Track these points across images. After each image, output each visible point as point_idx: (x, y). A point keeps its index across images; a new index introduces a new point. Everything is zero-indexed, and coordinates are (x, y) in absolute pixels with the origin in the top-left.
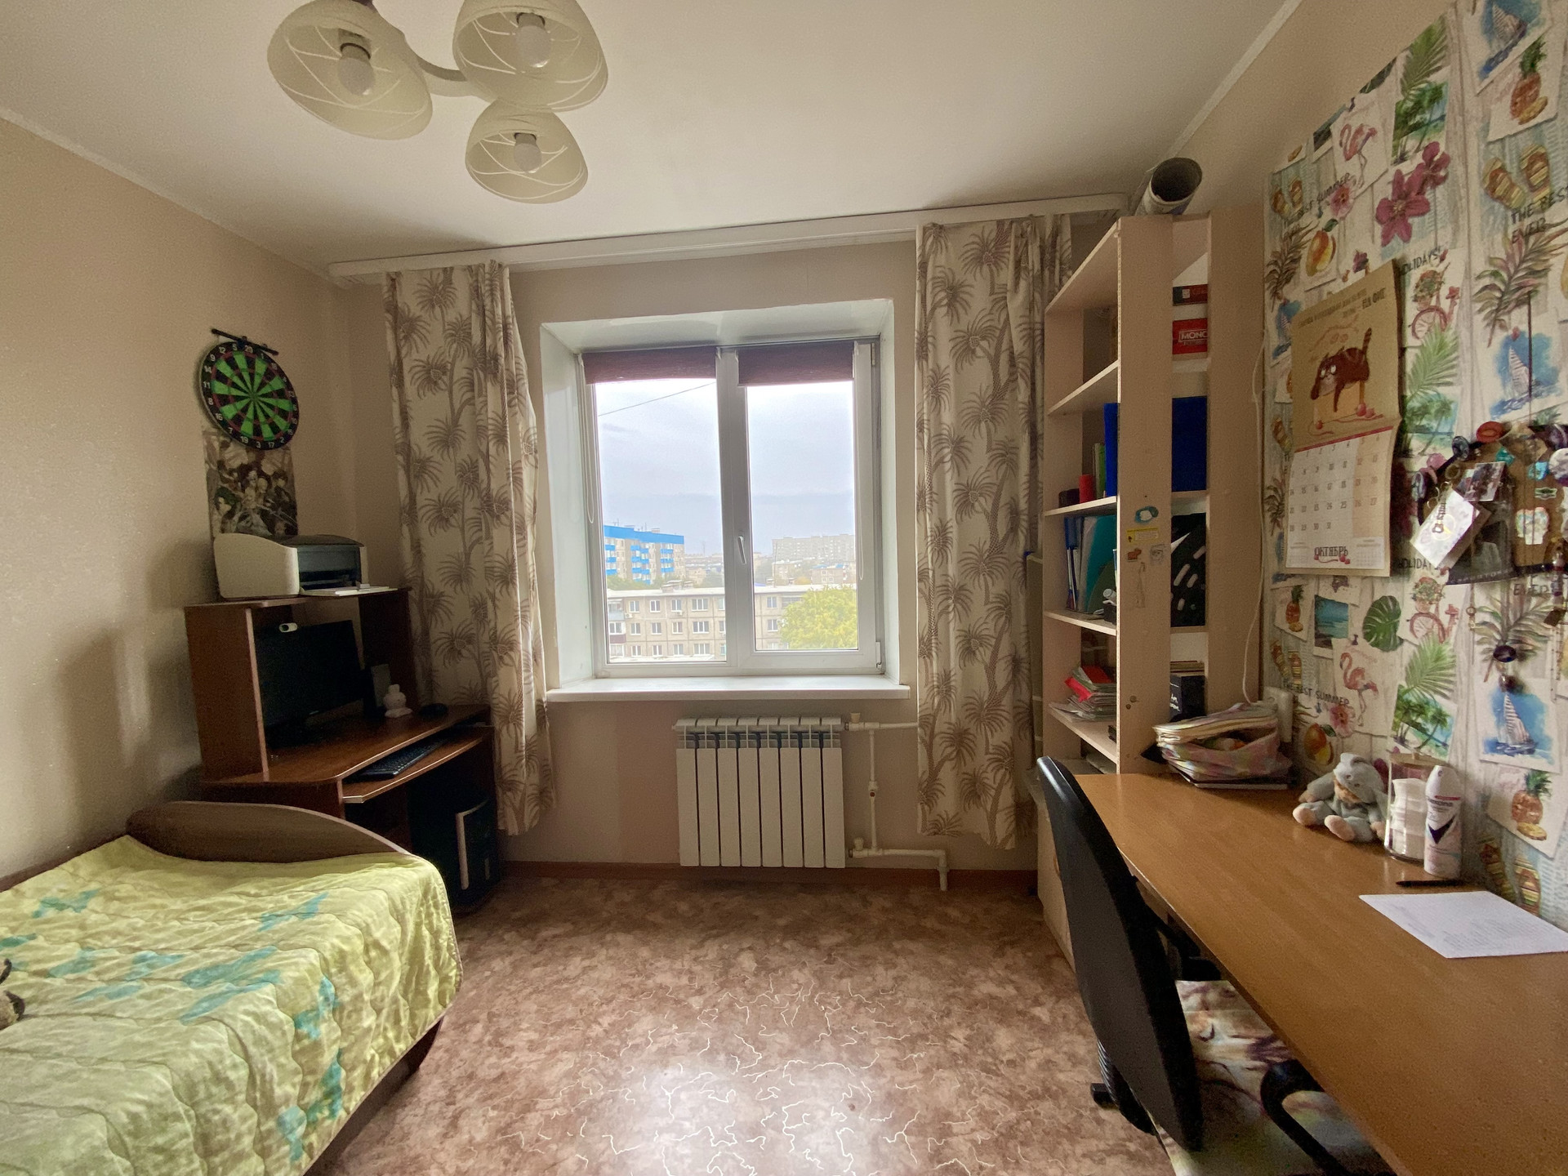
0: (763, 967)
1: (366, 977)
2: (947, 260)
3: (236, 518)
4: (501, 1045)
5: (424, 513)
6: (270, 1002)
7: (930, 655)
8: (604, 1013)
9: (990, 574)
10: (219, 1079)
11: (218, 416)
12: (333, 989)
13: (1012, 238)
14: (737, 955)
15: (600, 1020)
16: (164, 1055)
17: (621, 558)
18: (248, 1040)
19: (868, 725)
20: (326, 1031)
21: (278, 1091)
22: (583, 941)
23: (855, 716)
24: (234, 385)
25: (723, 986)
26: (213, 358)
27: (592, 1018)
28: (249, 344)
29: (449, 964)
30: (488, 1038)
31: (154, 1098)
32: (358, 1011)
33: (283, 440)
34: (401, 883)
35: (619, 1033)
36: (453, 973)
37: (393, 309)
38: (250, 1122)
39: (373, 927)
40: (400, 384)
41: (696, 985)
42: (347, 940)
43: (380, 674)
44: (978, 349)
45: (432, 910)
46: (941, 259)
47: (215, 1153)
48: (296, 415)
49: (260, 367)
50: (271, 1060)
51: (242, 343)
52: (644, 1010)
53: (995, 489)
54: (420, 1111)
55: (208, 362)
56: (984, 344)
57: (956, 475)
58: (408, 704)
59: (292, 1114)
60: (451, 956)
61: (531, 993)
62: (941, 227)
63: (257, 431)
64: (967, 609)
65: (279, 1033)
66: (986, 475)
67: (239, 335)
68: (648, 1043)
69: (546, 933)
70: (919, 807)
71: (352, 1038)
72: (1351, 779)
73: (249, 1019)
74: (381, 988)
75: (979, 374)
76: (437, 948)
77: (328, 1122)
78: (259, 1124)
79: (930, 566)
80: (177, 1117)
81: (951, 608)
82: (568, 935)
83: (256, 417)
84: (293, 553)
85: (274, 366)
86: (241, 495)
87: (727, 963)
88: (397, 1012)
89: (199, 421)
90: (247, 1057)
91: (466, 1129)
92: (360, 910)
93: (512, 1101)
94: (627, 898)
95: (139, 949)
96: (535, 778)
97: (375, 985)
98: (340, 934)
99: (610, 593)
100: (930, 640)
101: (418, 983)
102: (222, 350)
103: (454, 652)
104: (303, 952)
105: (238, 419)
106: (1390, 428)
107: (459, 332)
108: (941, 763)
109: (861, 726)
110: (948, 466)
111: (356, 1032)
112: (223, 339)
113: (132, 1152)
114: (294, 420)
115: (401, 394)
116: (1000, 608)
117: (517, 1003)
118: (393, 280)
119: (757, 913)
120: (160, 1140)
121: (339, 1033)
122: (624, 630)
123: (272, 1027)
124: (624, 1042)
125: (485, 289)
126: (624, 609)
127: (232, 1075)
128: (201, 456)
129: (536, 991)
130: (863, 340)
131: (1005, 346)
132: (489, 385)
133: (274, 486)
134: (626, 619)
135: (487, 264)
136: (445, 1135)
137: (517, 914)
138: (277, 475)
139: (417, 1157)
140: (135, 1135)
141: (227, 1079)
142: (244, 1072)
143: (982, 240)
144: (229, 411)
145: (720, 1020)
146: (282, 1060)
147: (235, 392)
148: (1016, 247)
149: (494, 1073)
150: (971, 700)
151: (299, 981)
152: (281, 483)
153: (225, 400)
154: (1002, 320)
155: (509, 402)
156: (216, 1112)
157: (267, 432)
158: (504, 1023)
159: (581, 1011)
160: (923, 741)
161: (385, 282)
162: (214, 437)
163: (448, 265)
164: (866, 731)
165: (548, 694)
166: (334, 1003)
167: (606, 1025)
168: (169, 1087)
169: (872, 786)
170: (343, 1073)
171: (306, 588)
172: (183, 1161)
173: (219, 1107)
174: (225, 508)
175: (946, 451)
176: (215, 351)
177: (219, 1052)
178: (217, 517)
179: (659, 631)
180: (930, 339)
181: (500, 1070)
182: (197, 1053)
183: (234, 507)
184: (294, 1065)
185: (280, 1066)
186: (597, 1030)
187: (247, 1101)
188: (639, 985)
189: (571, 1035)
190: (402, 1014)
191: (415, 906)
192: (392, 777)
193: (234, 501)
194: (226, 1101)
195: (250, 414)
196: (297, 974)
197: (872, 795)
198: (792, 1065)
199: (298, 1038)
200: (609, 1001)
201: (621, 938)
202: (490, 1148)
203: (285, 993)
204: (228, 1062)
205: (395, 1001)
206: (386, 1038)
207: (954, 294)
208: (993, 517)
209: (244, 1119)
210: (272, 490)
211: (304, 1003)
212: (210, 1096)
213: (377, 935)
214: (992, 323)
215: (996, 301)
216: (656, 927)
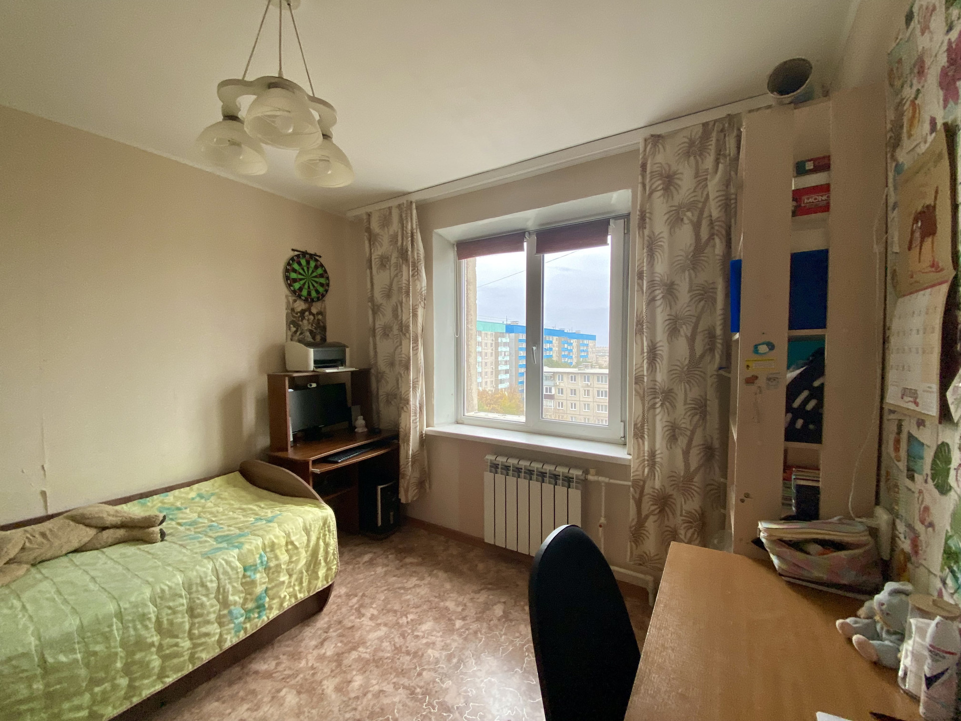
0: (506, 617)
1: (284, 557)
2: (663, 158)
3: (298, 333)
4: (360, 612)
5: (379, 332)
6: (234, 557)
7: (642, 437)
8: (412, 613)
9: (689, 382)
10: (203, 585)
11: (292, 288)
12: (266, 559)
13: (714, 134)
14: (495, 604)
15: (408, 616)
16: (186, 568)
17: (555, 349)
18: (221, 571)
19: (601, 479)
20: (260, 577)
21: (231, 598)
22: (422, 569)
23: (592, 471)
24: (300, 274)
25: (478, 619)
26: (291, 262)
27: (405, 613)
28: (308, 254)
29: (333, 562)
30: (356, 606)
31: (173, 585)
32: (279, 572)
33: (321, 297)
34: (312, 516)
35: (413, 626)
36: (334, 567)
37: (369, 230)
38: (214, 608)
39: (292, 534)
40: (371, 268)
41: (464, 614)
42: (277, 537)
43: (355, 410)
44: (685, 218)
45: (327, 533)
46: (659, 158)
47: (196, 617)
48: (328, 285)
49: (312, 264)
50: (230, 583)
51: (304, 254)
52: (431, 618)
53: (694, 320)
54: (313, 631)
55: (289, 264)
56: (689, 214)
57: (668, 308)
58: (366, 426)
59: (237, 610)
60: (334, 558)
61: (385, 590)
62: (659, 136)
63: (309, 293)
64: (674, 407)
65: (235, 572)
66: (687, 309)
67: (303, 250)
68: (423, 637)
69: (409, 560)
70: (629, 543)
71: (273, 584)
72: (884, 607)
73: (223, 562)
74: (292, 565)
75: (685, 236)
76: (326, 553)
77: (256, 620)
78: (220, 611)
79: (645, 373)
80: (181, 596)
81: (658, 405)
82: (418, 564)
83: (309, 287)
84: (311, 351)
85: (319, 263)
86: (300, 323)
87: (487, 607)
88: (301, 578)
89: (283, 290)
90: (218, 579)
91: (325, 647)
92: (288, 525)
93: (350, 642)
94: (455, 553)
95: (213, 521)
96: (417, 474)
97: (289, 562)
98: (276, 534)
99: (546, 369)
100: (642, 426)
101: (314, 567)
102: (295, 258)
103: (388, 402)
104: (257, 538)
105: (301, 289)
106: (945, 282)
107: (394, 239)
108: (647, 517)
109: (595, 478)
110: (658, 303)
111: (276, 582)
112: (296, 253)
113: (158, 605)
114: (327, 287)
115: (371, 273)
116: (695, 409)
117: (377, 593)
118: (369, 215)
119: (519, 583)
120: (171, 604)
121: (267, 580)
122: (553, 392)
123: (233, 568)
124: (413, 631)
125: (404, 215)
126: (554, 380)
127: (209, 584)
128: (284, 307)
129: (388, 589)
130: (616, 218)
131: (706, 214)
132: (404, 266)
133: (316, 318)
134: (555, 386)
135: (405, 202)
136: (316, 647)
137: (401, 546)
138: (318, 314)
139: (300, 652)
140: (162, 598)
141: (206, 586)
142: (215, 585)
143: (690, 140)
144: (297, 286)
145: (465, 639)
146: (235, 584)
147: (300, 277)
148: (718, 140)
149: (350, 625)
150: (674, 474)
151: (250, 551)
152: (320, 317)
153: (295, 281)
154: (704, 195)
155: (413, 275)
156: (198, 599)
157: (314, 294)
158: (367, 600)
159: (402, 607)
160: (634, 497)
161: (365, 217)
162: (290, 298)
163: (390, 205)
164: (598, 483)
165: (425, 429)
166: (266, 565)
167: (409, 620)
168: (181, 582)
169: (603, 520)
170: (267, 599)
171: (316, 367)
172: (180, 616)
173: (199, 596)
174: (294, 329)
175: (657, 292)
176: (292, 259)
177: (206, 573)
178: (290, 333)
179: (575, 394)
180: (648, 215)
181: (353, 624)
182: (197, 571)
183: (297, 329)
184: (241, 588)
185: (233, 587)
186: (404, 620)
187: (215, 598)
188: (436, 603)
189: (391, 618)
190: (304, 580)
191: (317, 529)
192: (337, 462)
193: (297, 326)
194: (203, 595)
195: (306, 286)
196: (249, 548)
197: (600, 526)
198: (490, 681)
199: (244, 576)
200: (417, 607)
201: (442, 575)
202: (330, 661)
203: (242, 554)
204: (209, 578)
205: (302, 573)
206: (294, 589)
207: (669, 181)
208: (691, 340)
209: (212, 606)
210: (316, 321)
211: (250, 561)
212: (197, 591)
213: (293, 538)
214: (695, 199)
215: (699, 183)
216: (461, 574)
